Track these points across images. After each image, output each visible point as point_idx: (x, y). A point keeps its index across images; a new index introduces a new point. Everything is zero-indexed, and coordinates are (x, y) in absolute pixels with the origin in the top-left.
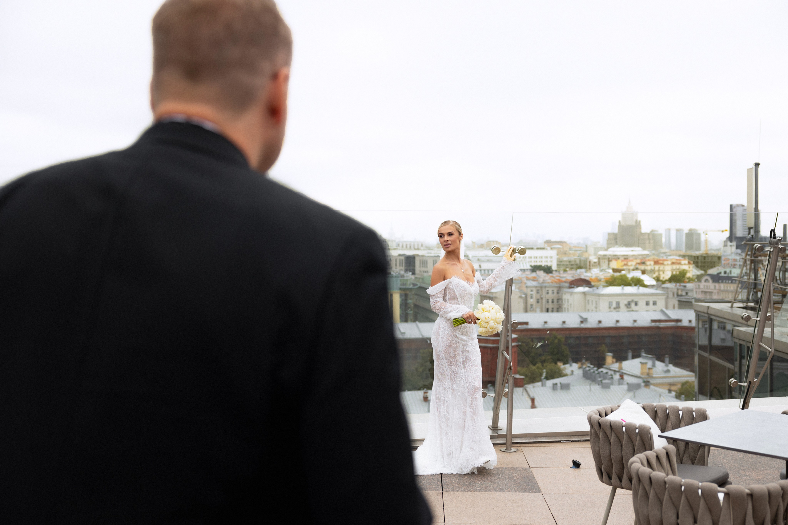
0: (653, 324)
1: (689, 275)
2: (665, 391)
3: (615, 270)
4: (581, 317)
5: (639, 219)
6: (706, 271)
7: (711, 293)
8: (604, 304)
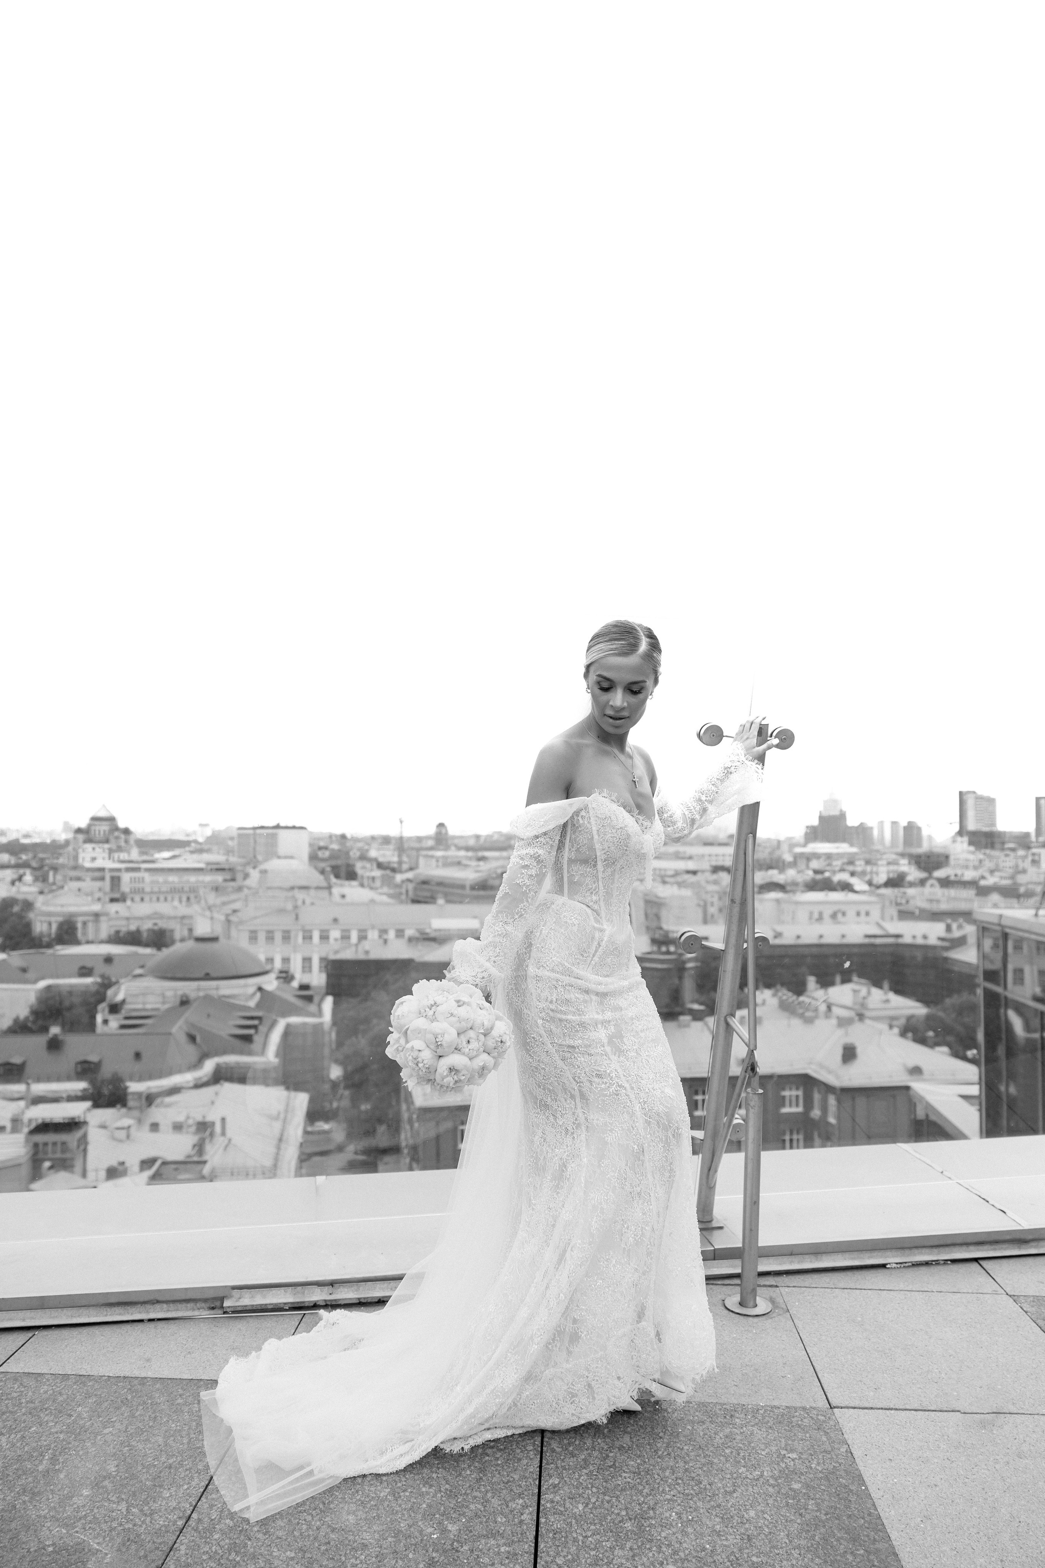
0: (867, 941)
1: (910, 878)
2: (884, 1027)
3: (816, 872)
4: (774, 931)
5: (844, 809)
6: (930, 873)
7: (938, 901)
8: (802, 914)
